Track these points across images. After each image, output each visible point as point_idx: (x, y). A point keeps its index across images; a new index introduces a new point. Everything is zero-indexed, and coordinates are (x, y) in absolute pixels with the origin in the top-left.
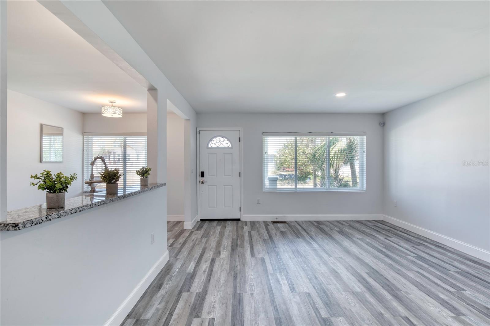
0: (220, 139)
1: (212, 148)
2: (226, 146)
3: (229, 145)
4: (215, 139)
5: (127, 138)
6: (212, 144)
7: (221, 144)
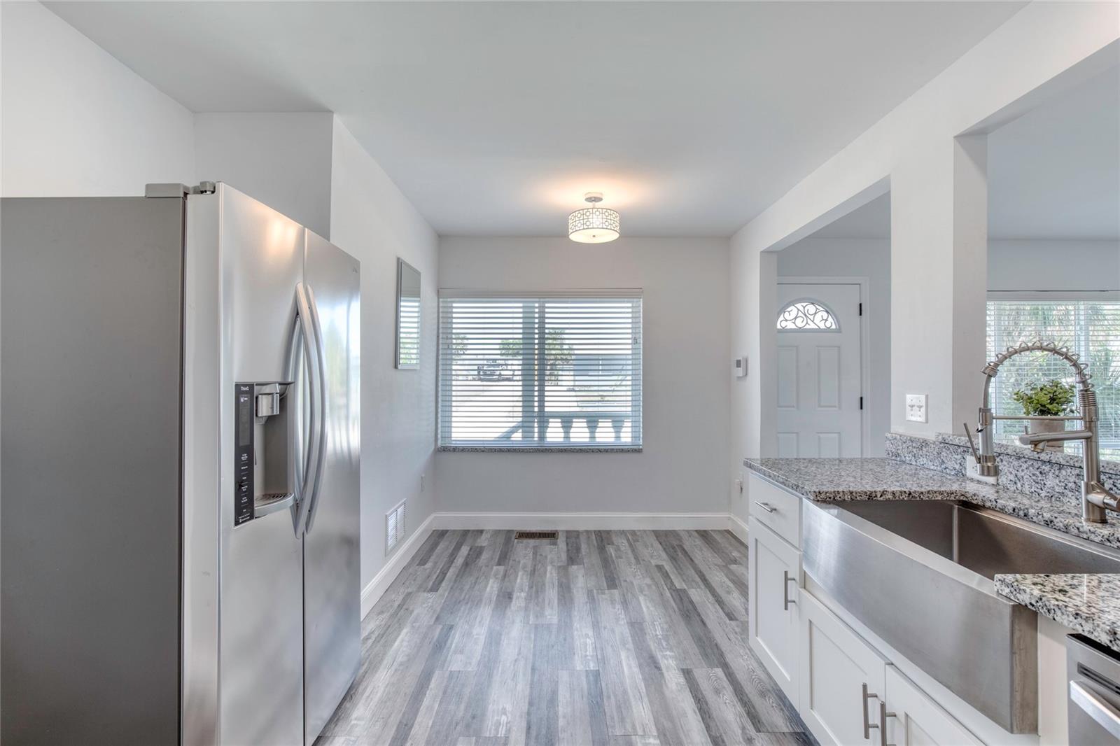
0: (806, 309)
1: (784, 331)
2: (822, 326)
3: (831, 323)
4: (792, 308)
6: (786, 320)
7: (809, 322)
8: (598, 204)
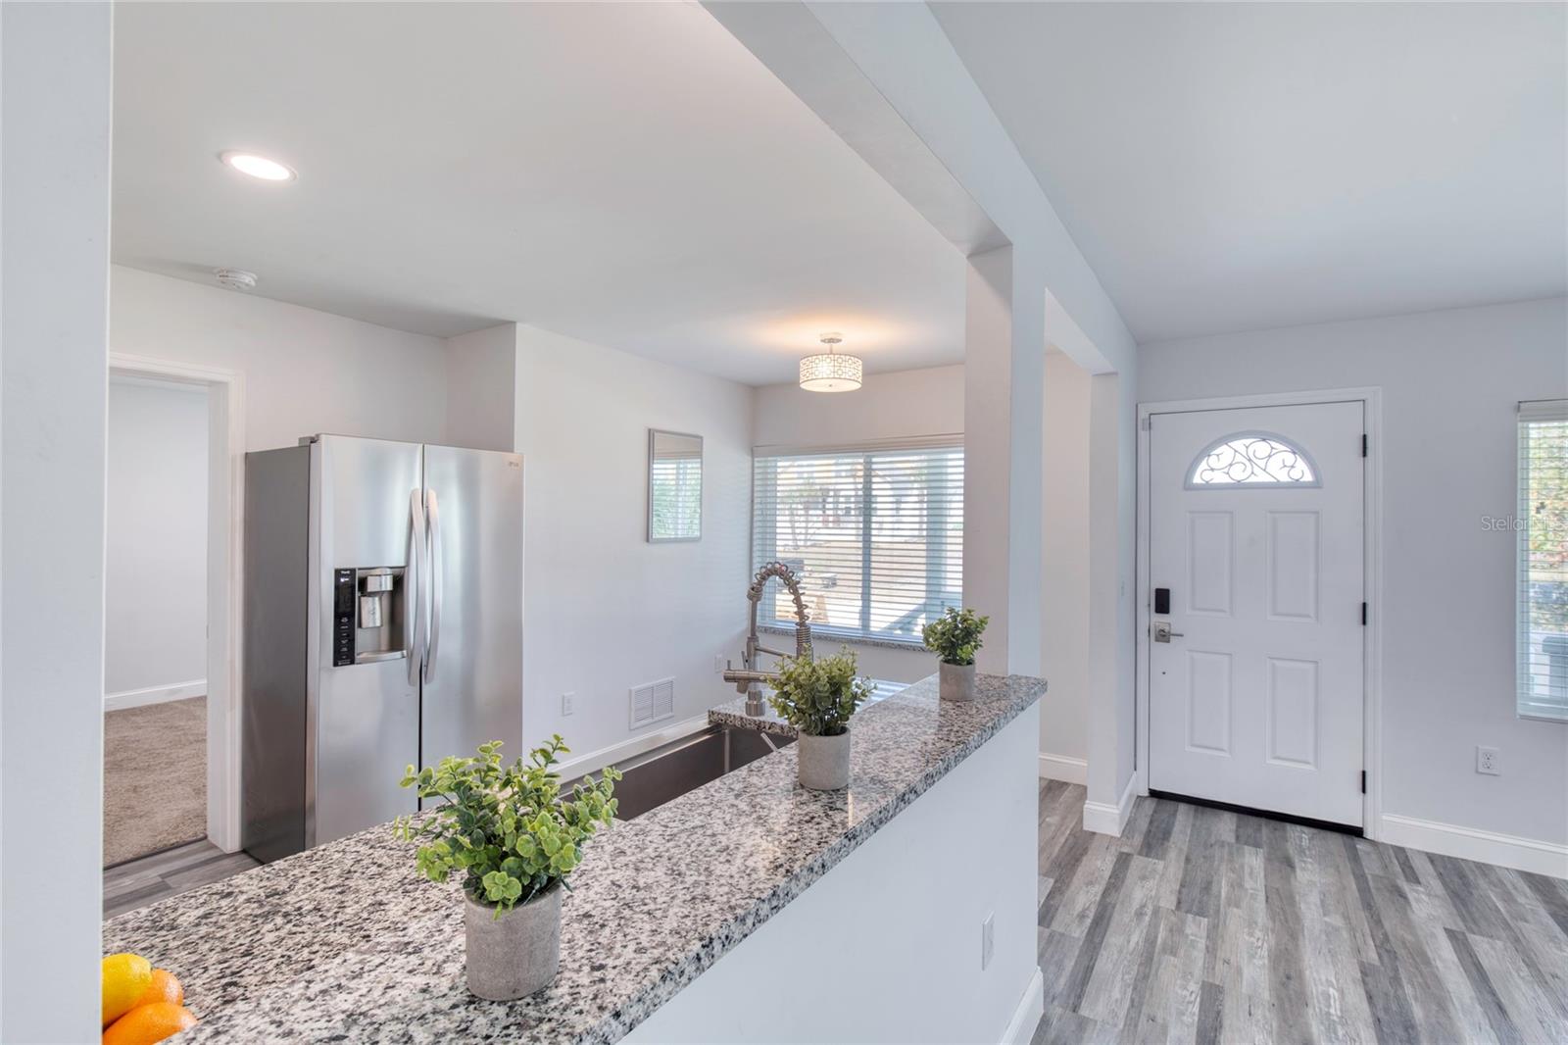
0: (1251, 450)
1: (1208, 487)
2: (1283, 477)
3: (1302, 472)
4: (1223, 449)
5: (874, 460)
6: (1212, 470)
7: (1257, 470)
8: (836, 346)
